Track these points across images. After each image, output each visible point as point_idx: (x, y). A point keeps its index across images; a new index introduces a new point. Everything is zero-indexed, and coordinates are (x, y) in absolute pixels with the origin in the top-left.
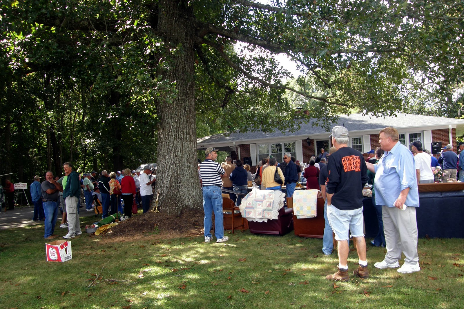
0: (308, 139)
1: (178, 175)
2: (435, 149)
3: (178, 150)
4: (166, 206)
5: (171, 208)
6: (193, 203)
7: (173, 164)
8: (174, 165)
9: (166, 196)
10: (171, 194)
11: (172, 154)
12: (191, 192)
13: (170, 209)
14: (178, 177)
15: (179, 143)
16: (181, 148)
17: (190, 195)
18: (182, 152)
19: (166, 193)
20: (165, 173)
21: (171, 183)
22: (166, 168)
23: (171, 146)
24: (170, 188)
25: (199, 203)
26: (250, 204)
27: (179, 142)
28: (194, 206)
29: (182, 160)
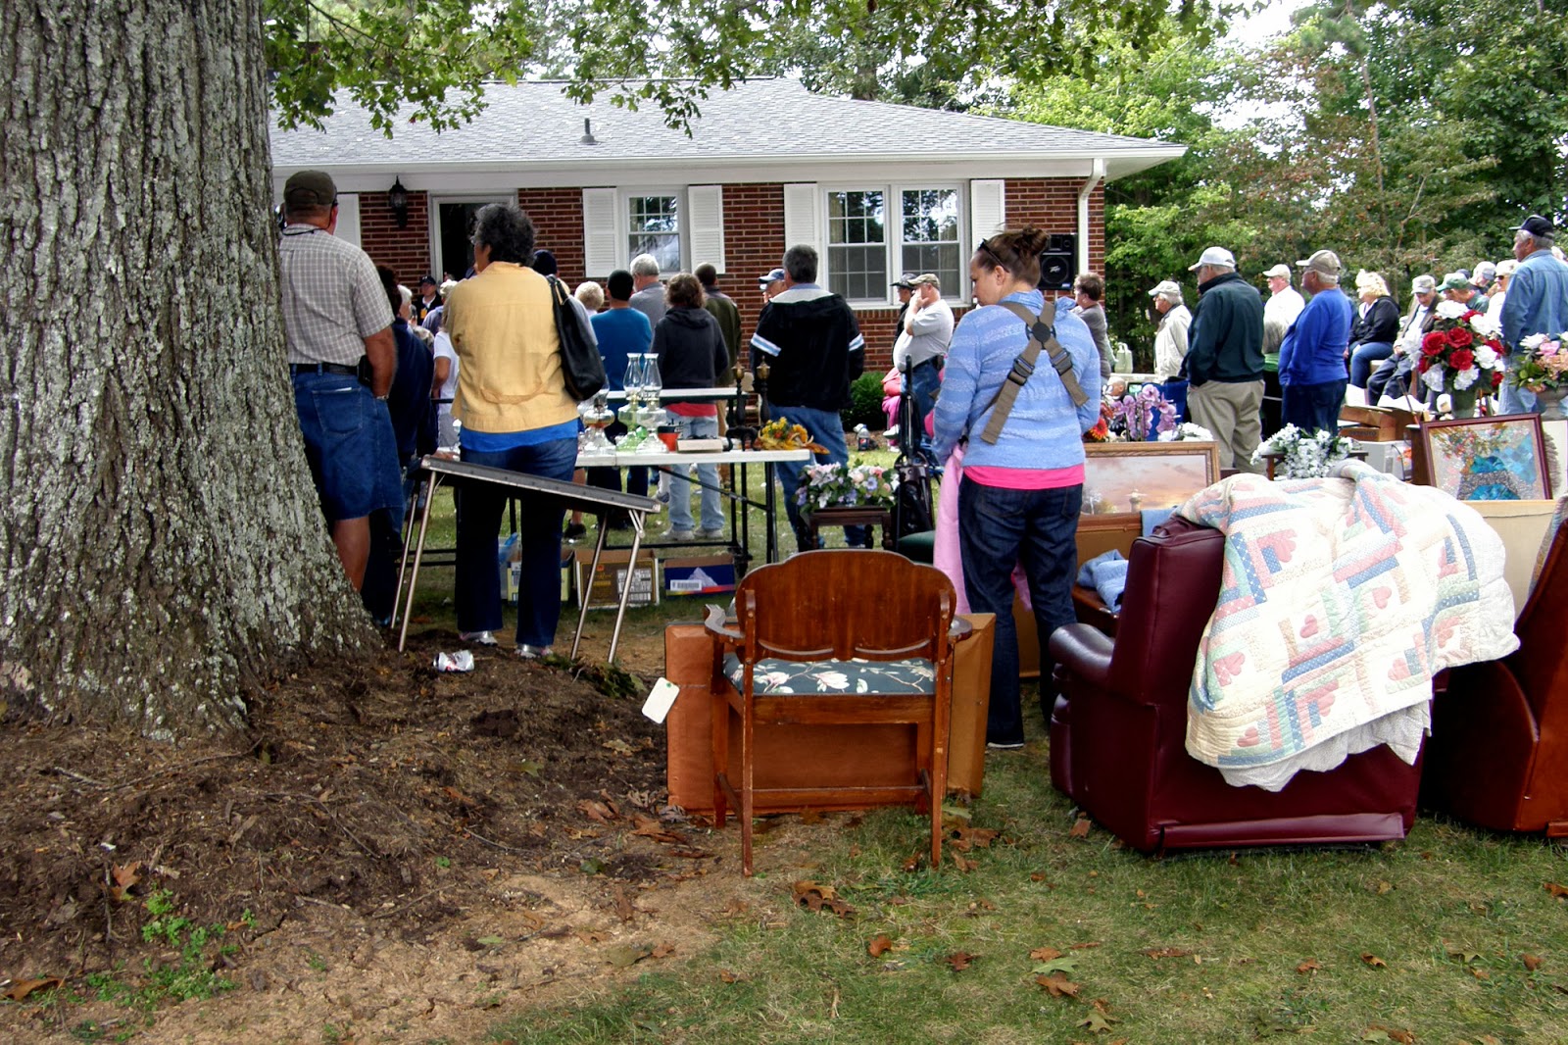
0: (398, 188)
1: (174, 352)
2: (1055, 269)
3: (169, 112)
4: (106, 659)
5: (173, 674)
6: (293, 600)
7: (121, 237)
8: (139, 248)
9: (85, 555)
10: (138, 537)
11: (112, 146)
12: (275, 508)
13: (160, 685)
14: (176, 369)
15: (171, 45)
16: (192, 89)
17: (270, 533)
18: (198, 135)
19: (74, 528)
20: (40, 328)
21: (111, 423)
22: (55, 283)
23: (96, 60)
24: (113, 470)
25: (335, 597)
26: (1310, 628)
27: (176, 30)
28: (307, 627)
29: (201, 210)
